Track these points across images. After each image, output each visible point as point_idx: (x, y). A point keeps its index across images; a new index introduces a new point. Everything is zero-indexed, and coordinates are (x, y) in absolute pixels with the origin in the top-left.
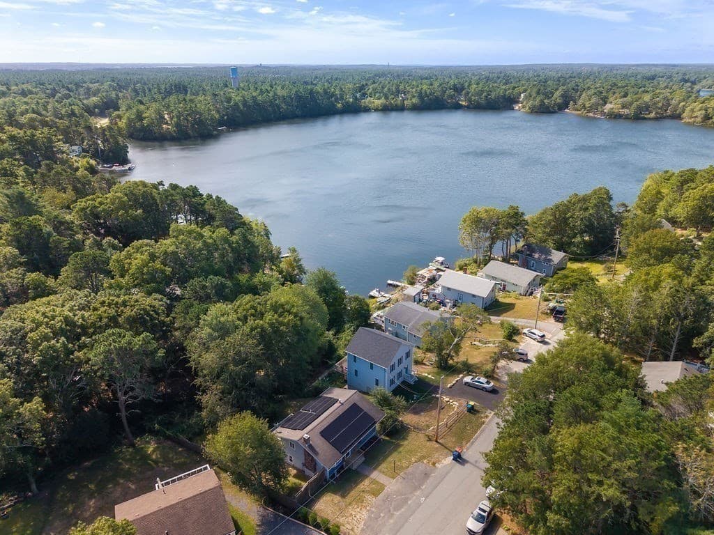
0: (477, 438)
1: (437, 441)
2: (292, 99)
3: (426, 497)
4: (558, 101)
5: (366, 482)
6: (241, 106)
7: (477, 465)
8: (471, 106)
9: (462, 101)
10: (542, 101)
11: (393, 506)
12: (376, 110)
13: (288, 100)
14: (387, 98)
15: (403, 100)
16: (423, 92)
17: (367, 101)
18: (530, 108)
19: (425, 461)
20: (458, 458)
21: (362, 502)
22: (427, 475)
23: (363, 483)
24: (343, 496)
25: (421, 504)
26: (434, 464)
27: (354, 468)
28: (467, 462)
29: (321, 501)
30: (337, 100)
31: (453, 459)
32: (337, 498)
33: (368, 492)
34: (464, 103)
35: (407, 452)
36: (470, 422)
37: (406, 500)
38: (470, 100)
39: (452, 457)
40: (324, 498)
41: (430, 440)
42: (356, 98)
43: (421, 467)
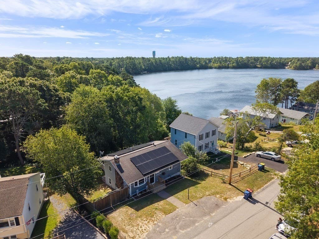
0: (267, 187)
1: (230, 184)
2: (177, 62)
3: (215, 223)
4: (309, 65)
5: (162, 203)
6: (154, 64)
7: (268, 205)
8: (262, 67)
9: (258, 65)
10: (300, 64)
11: (180, 224)
12: (215, 68)
13: (175, 62)
14: (221, 63)
15: (229, 64)
16: (238, 60)
17: (211, 64)
18: (294, 68)
19: (218, 196)
20: (249, 197)
21: (152, 216)
22: (217, 206)
23: (158, 203)
24: (137, 210)
25: (208, 228)
26: (226, 199)
27: (155, 192)
28: (258, 202)
29: (118, 211)
30: (197, 64)
31: (244, 198)
32: (131, 210)
33: (160, 210)
34: (259, 66)
35: (202, 188)
36: (261, 176)
37: (194, 222)
38: (262, 65)
39: (244, 197)
40: (121, 209)
41: (225, 183)
42: (206, 63)
43: (213, 199)
